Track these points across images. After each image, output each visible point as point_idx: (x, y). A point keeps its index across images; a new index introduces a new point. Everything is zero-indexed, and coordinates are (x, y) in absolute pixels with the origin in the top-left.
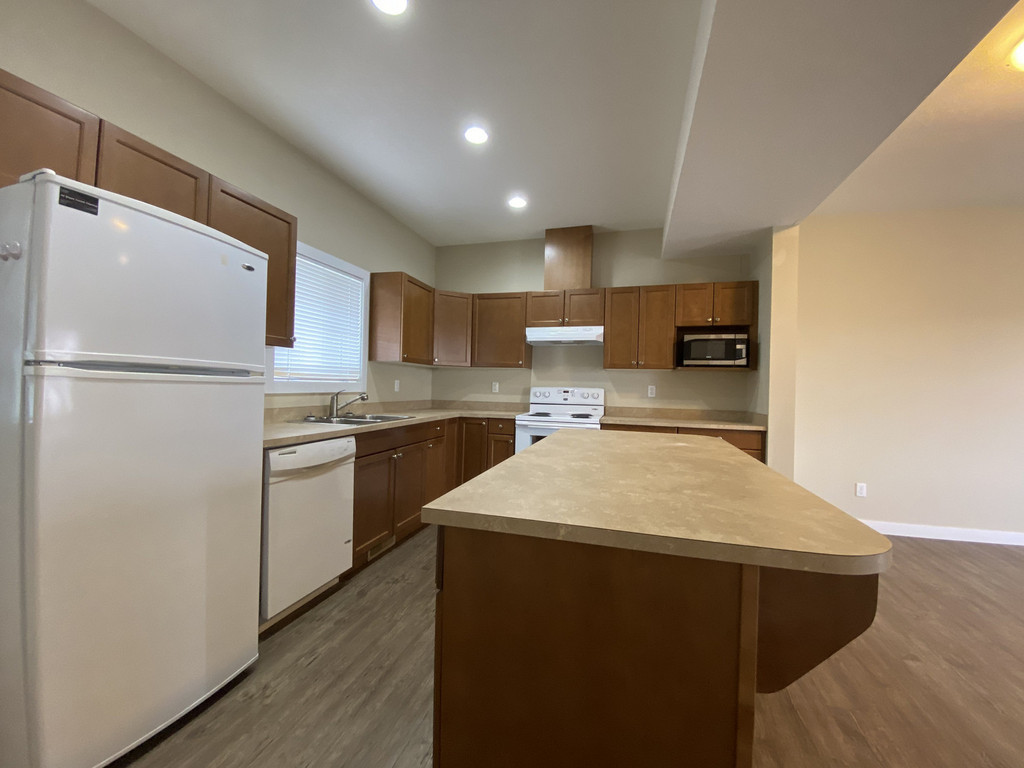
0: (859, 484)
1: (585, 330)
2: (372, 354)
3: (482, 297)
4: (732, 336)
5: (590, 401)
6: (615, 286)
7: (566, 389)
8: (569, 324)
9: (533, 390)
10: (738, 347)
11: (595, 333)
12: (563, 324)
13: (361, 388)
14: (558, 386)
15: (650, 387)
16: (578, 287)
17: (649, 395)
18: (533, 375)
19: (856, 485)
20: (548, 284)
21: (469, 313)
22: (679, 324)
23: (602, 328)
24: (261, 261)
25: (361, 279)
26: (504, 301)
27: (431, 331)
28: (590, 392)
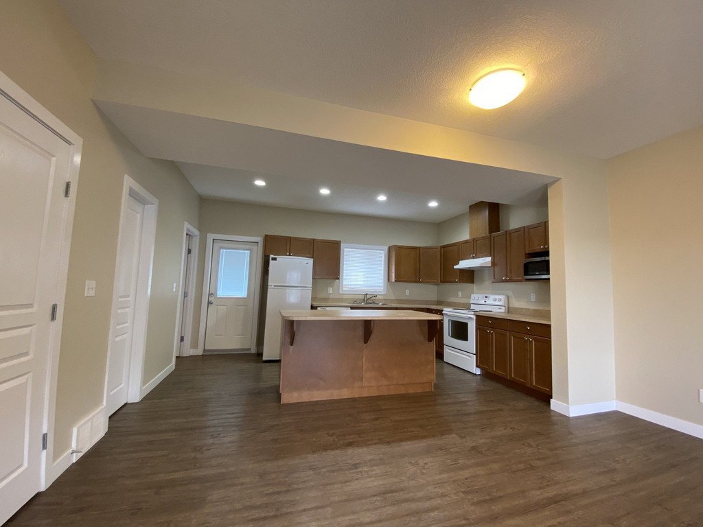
0: (701, 390)
2: (389, 279)
3: (444, 247)
6: (511, 228)
7: (487, 295)
8: (476, 257)
9: (473, 296)
11: (486, 261)
12: (474, 257)
13: (384, 293)
14: (483, 293)
15: (532, 294)
16: (483, 235)
17: (532, 300)
18: (475, 286)
19: (699, 390)
20: (471, 234)
21: (439, 256)
22: (527, 252)
23: (490, 258)
24: (311, 261)
25: (383, 250)
26: (451, 248)
27: (418, 267)
28: (497, 297)
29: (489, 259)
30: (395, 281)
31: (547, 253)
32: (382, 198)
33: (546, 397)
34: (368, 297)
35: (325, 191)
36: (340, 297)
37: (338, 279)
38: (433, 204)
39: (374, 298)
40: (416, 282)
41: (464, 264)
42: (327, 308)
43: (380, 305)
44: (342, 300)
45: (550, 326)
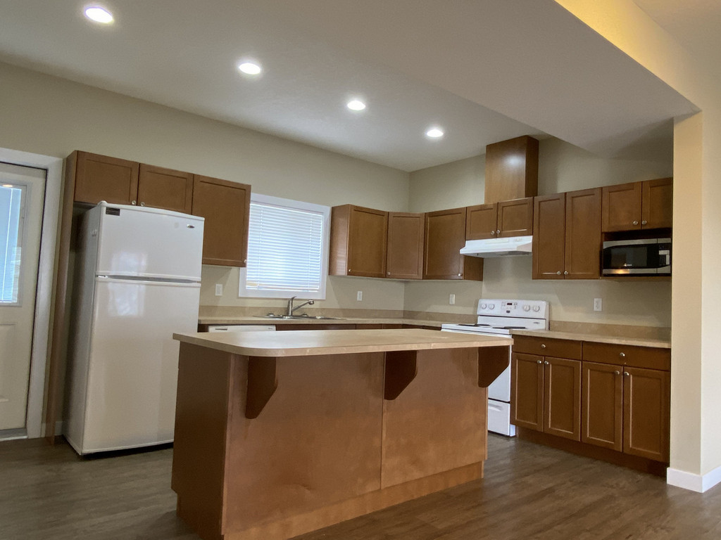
1: (516, 241)
2: (331, 270)
3: (432, 215)
4: (653, 241)
5: (532, 314)
7: (510, 301)
8: (501, 236)
9: (483, 302)
10: (661, 252)
11: (524, 243)
12: (496, 236)
13: (321, 297)
14: (502, 298)
15: (595, 300)
16: (515, 199)
17: (595, 309)
20: (487, 197)
21: (422, 231)
22: (605, 230)
23: (531, 237)
24: (199, 223)
25: (322, 213)
26: (449, 217)
27: (384, 250)
28: (533, 303)
29: (528, 240)
30: (349, 274)
31: (667, 232)
32: (356, 105)
33: (658, 468)
34: (296, 304)
35: (250, 68)
36: (239, 304)
37: (244, 265)
38: (435, 133)
39: (308, 306)
40: (380, 276)
41: (473, 247)
42: (229, 327)
43: (319, 319)
44: (242, 310)
45: (668, 351)
